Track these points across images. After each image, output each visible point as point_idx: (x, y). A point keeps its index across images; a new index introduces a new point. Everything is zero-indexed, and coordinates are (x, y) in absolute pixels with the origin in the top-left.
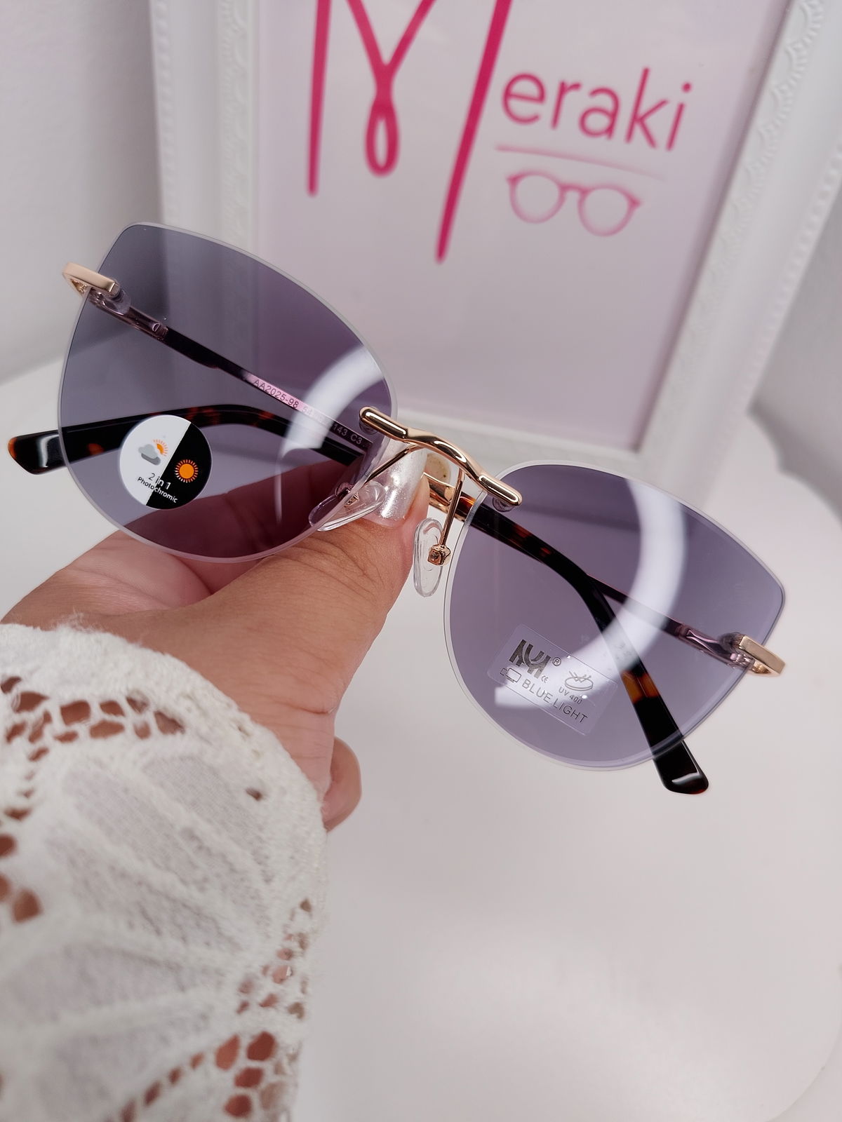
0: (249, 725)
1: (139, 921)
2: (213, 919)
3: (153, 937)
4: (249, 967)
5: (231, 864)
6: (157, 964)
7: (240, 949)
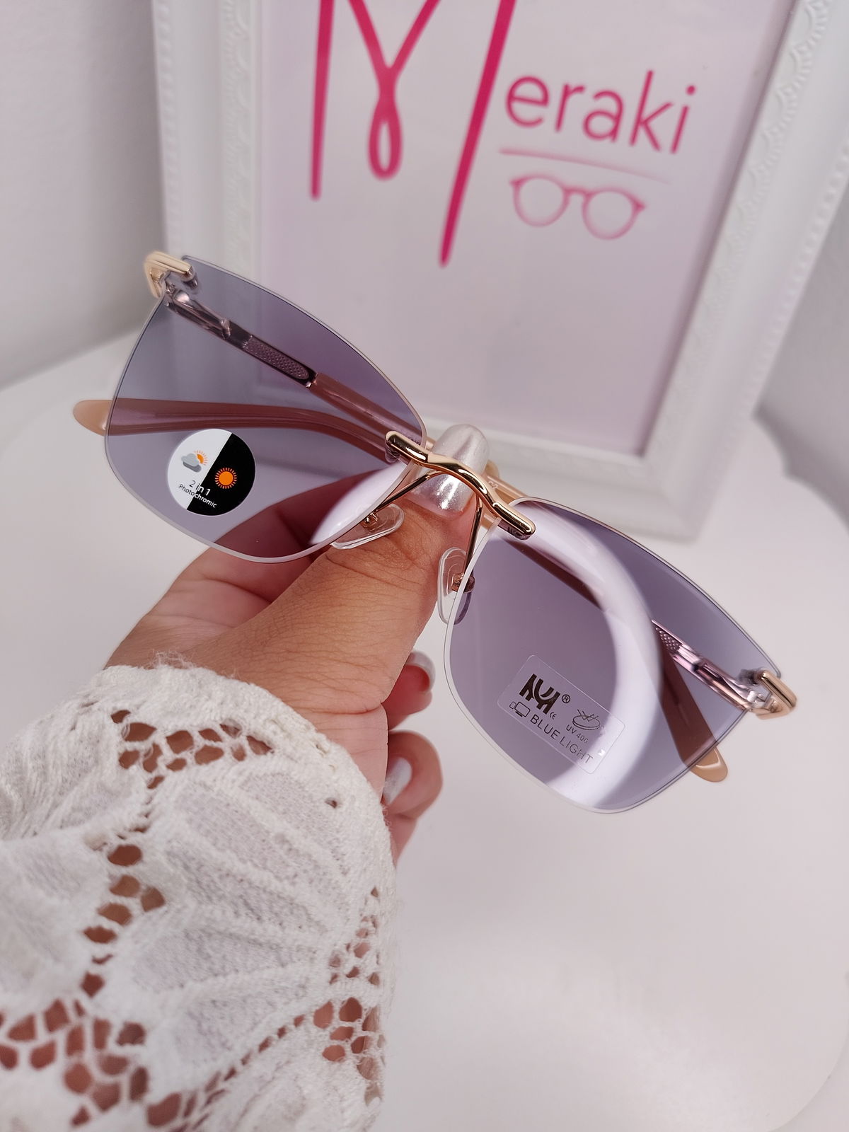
0: (326, 744)
1: (243, 910)
2: (304, 907)
3: (255, 923)
4: (335, 945)
5: (315, 861)
6: (261, 945)
7: (327, 931)
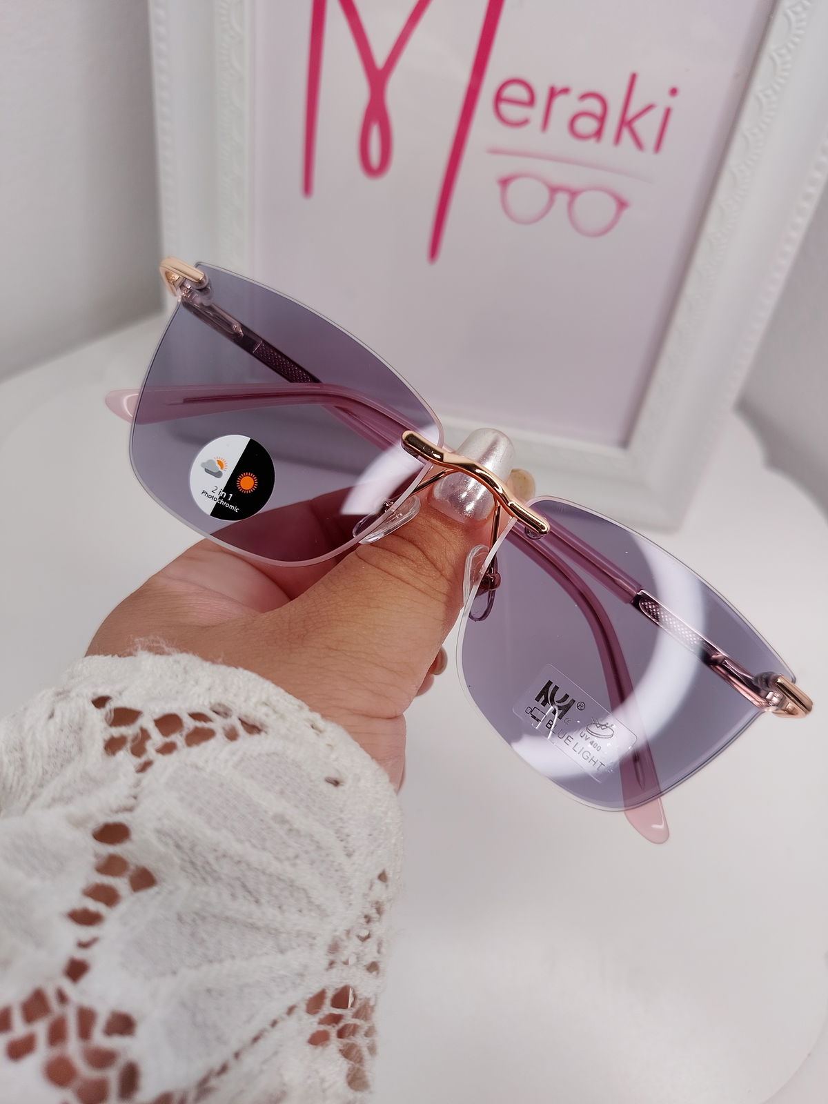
0: (321, 723)
1: (240, 893)
2: (304, 890)
3: (253, 907)
4: (335, 931)
5: (318, 842)
6: (258, 929)
7: (328, 916)
